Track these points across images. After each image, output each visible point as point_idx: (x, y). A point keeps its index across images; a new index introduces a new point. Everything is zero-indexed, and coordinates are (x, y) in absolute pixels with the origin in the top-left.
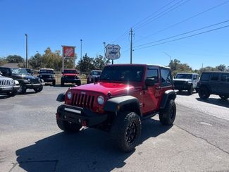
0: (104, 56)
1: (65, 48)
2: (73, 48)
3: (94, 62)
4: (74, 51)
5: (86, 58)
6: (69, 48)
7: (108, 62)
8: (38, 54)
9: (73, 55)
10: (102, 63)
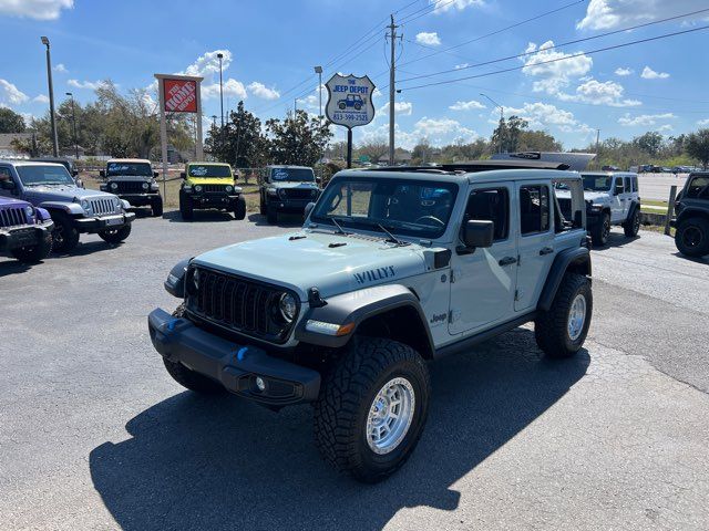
1: (168, 84)
2: (195, 82)
3: (279, 132)
5: (242, 118)
6: (182, 81)
7: (325, 132)
8: (72, 103)
9: (194, 106)
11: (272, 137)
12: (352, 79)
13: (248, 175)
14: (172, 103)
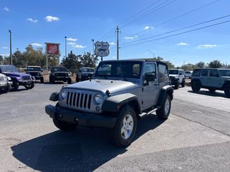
0: (92, 53)
1: (49, 46)
2: (58, 45)
3: (82, 59)
4: (58, 48)
5: (71, 56)
6: (53, 45)
7: (96, 59)
8: (18, 52)
9: (57, 53)
10: (90, 60)
11: (79, 60)
12: (102, 43)
13: (73, 73)
14: (50, 51)
